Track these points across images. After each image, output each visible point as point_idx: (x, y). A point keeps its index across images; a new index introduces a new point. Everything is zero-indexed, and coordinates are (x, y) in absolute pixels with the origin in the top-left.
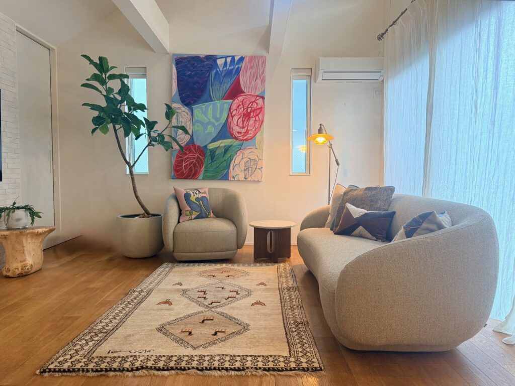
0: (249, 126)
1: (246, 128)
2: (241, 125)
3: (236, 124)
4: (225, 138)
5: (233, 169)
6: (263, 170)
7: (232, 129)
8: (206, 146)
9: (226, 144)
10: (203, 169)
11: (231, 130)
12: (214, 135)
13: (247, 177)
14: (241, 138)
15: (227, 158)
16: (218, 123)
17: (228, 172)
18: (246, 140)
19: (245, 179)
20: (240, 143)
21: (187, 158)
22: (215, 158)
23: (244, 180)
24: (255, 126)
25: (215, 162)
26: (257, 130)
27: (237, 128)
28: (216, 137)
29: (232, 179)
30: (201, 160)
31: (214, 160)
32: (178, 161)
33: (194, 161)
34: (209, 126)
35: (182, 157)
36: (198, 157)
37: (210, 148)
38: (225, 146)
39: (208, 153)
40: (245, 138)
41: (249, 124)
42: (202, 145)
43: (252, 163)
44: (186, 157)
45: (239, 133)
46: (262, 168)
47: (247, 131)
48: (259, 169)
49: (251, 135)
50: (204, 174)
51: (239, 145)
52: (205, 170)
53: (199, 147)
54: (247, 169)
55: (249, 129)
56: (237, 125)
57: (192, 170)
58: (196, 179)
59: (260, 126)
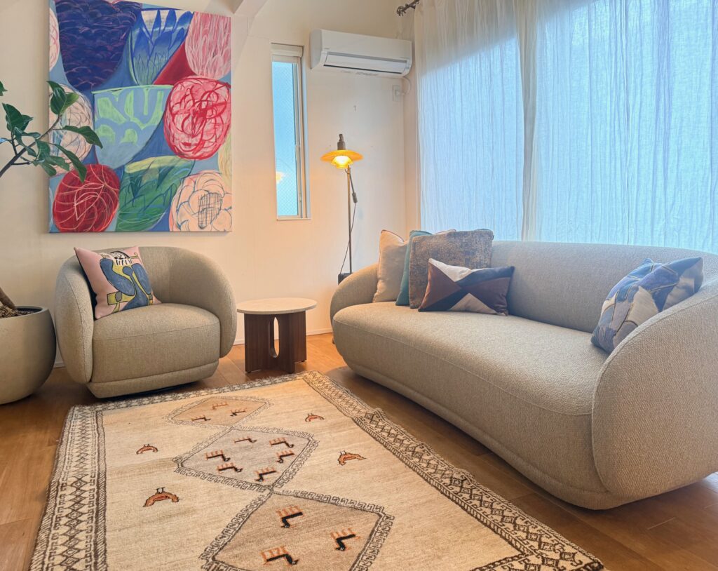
0: (205, 133)
1: (199, 136)
2: (189, 131)
3: (181, 129)
4: (159, 154)
5: (178, 210)
6: (233, 211)
7: (173, 137)
8: (122, 168)
9: (162, 165)
10: (117, 212)
11: (171, 139)
12: (139, 148)
13: (204, 225)
14: (191, 154)
15: (163, 192)
16: (146, 125)
17: (167, 217)
18: (200, 158)
19: (201, 228)
20: (190, 163)
21: (84, 191)
22: (140, 191)
23: (198, 229)
24: (215, 134)
25: (142, 198)
26: (219, 141)
27: (183, 135)
28: (142, 151)
29: (175, 229)
30: (112, 195)
31: (139, 194)
32: (62, 196)
33: (99, 196)
34: (128, 132)
35: (70, 190)
36: (106, 189)
37: (131, 172)
38: (160, 169)
39: (127, 182)
40: (198, 154)
41: (205, 129)
42: (114, 166)
43: (212, 200)
44: (81, 188)
45: (185, 144)
46: (231, 208)
47: (202, 142)
48: (226, 210)
49: (209, 150)
50: (119, 221)
51: (187, 167)
52: (120, 214)
53: (107, 170)
54: (203, 210)
55: (205, 138)
56: (183, 131)
57: (93, 215)
58: (103, 231)
59: (225, 135)
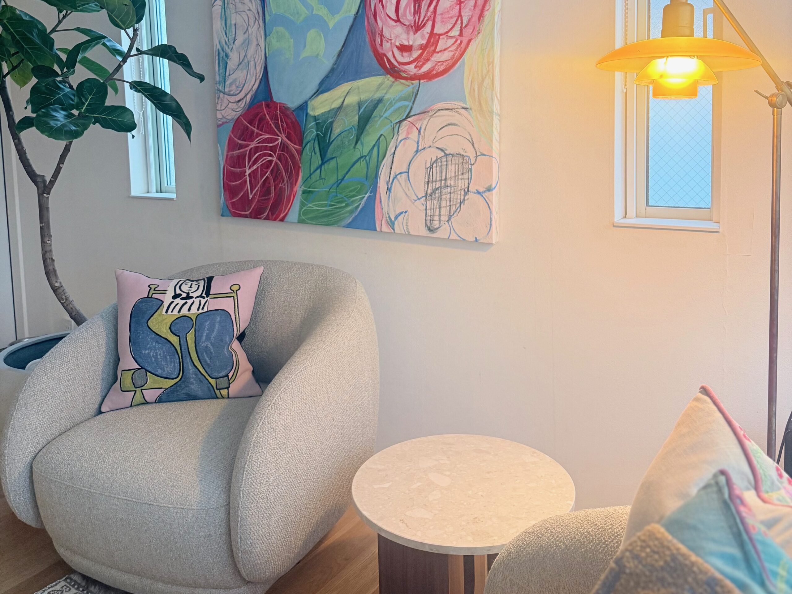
0: (438, 18)
1: (428, 28)
2: (409, 17)
3: (394, 16)
4: (358, 75)
5: (389, 190)
6: (495, 197)
7: (382, 35)
8: (303, 107)
9: (363, 97)
10: (299, 188)
11: (378, 40)
12: (327, 64)
13: (436, 224)
14: (411, 69)
15: (366, 152)
16: (337, 18)
17: (372, 200)
18: (429, 76)
19: (430, 230)
20: (410, 89)
21: (257, 149)
22: (331, 147)
23: (424, 232)
24: (460, 15)
25: (333, 163)
26: (467, 32)
27: (399, 30)
28: (332, 70)
29: (385, 229)
30: (292, 156)
31: (329, 155)
32: (232, 157)
33: (275, 159)
34: (312, 34)
35: (241, 147)
36: (284, 147)
37: (317, 113)
38: (360, 105)
39: (311, 132)
40: (426, 68)
41: (439, 11)
42: (292, 103)
43: (452, 169)
44: (253, 145)
45: (404, 49)
46: (489, 189)
47: (434, 38)
48: (478, 192)
49: (446, 56)
50: (302, 204)
51: (405, 99)
52: (304, 192)
53: (284, 109)
54: (434, 191)
55: (439, 29)
56: (398, 20)
57: (268, 192)
58: (282, 220)
59: (481, 16)
